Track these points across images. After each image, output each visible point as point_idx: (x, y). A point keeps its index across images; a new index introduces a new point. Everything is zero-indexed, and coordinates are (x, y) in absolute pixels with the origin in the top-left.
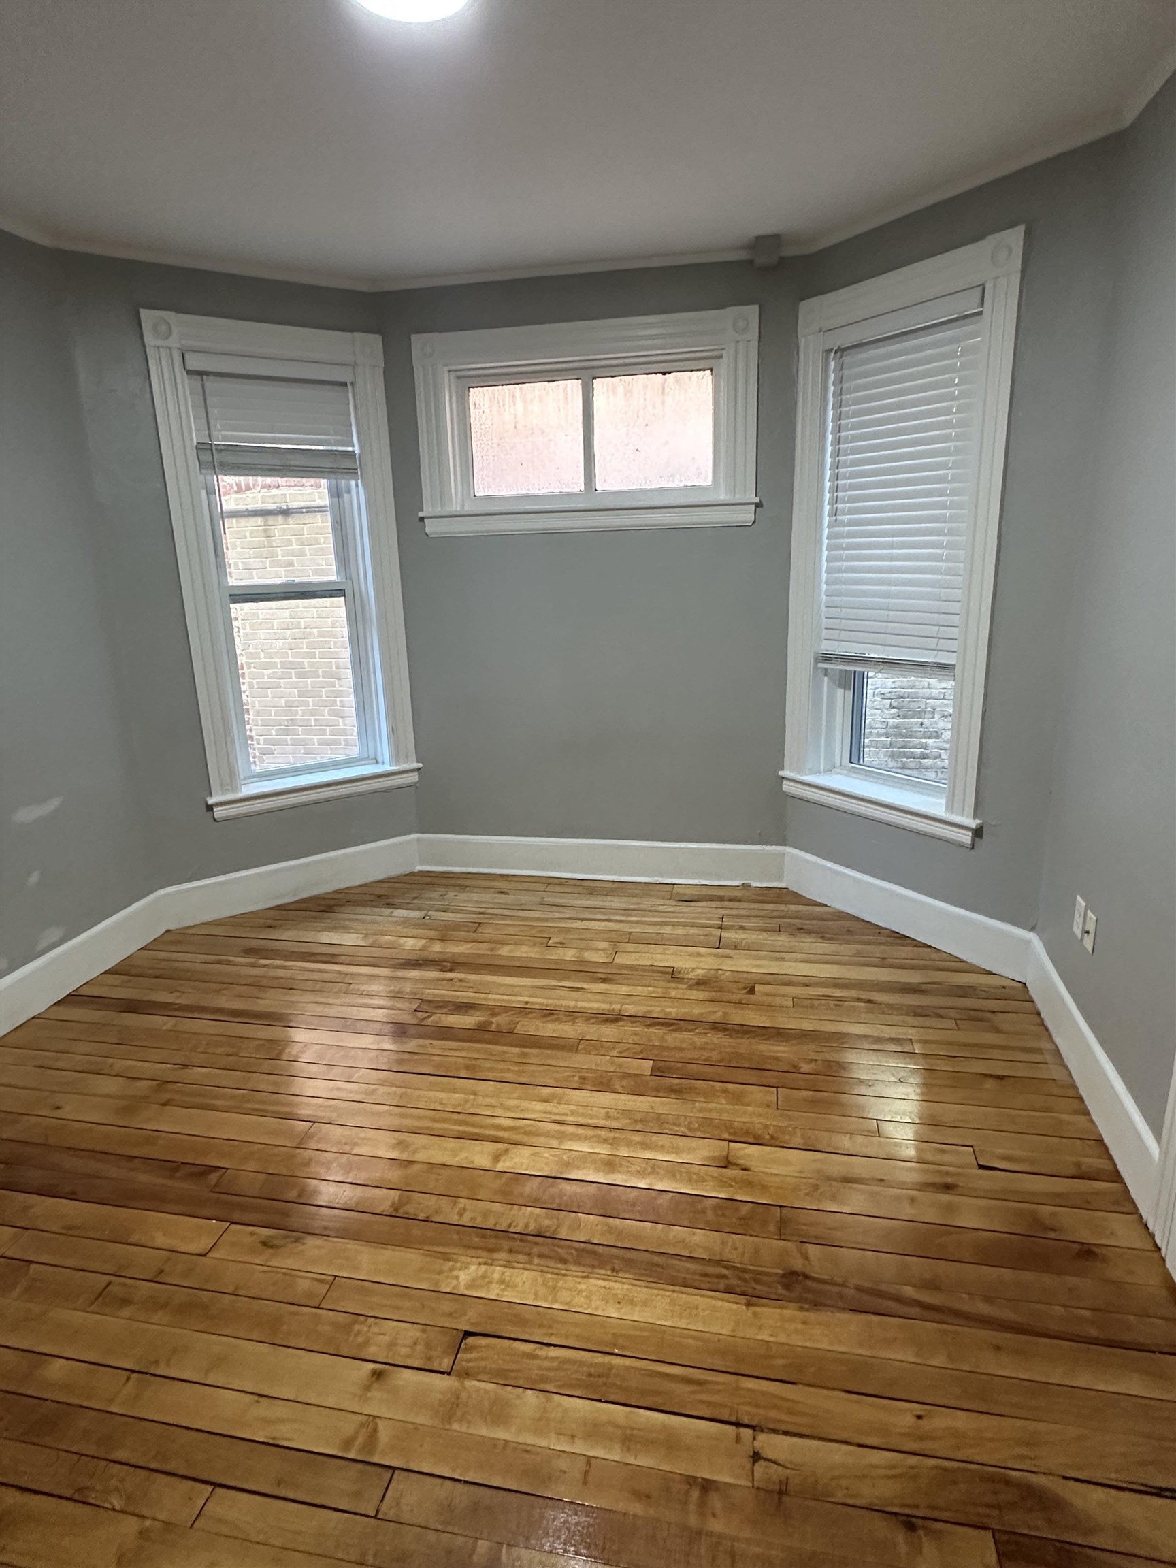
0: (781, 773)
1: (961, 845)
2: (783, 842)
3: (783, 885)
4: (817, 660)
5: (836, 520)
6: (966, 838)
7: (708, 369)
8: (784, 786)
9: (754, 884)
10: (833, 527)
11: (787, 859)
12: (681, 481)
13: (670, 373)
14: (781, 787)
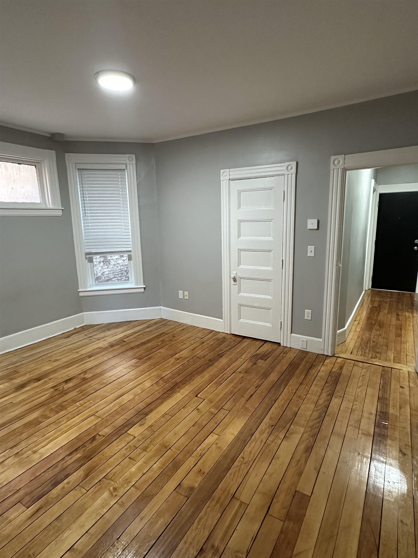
0: (79, 290)
1: (141, 293)
2: (82, 311)
3: (85, 324)
4: (85, 255)
5: (85, 215)
6: (142, 290)
7: (34, 166)
8: (80, 294)
9: (77, 327)
10: (84, 217)
11: (84, 316)
12: (30, 200)
13: (21, 164)
14: (79, 295)
